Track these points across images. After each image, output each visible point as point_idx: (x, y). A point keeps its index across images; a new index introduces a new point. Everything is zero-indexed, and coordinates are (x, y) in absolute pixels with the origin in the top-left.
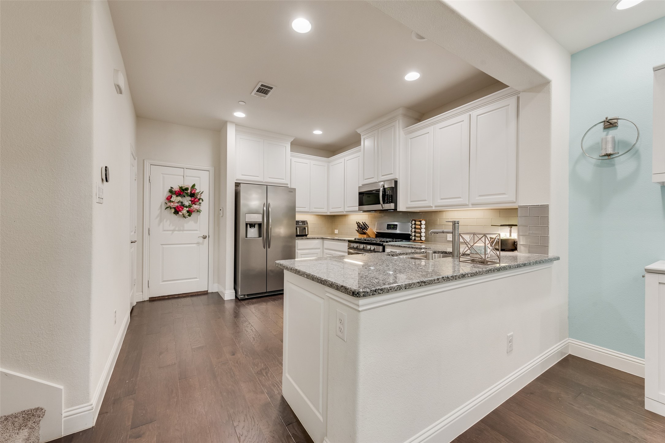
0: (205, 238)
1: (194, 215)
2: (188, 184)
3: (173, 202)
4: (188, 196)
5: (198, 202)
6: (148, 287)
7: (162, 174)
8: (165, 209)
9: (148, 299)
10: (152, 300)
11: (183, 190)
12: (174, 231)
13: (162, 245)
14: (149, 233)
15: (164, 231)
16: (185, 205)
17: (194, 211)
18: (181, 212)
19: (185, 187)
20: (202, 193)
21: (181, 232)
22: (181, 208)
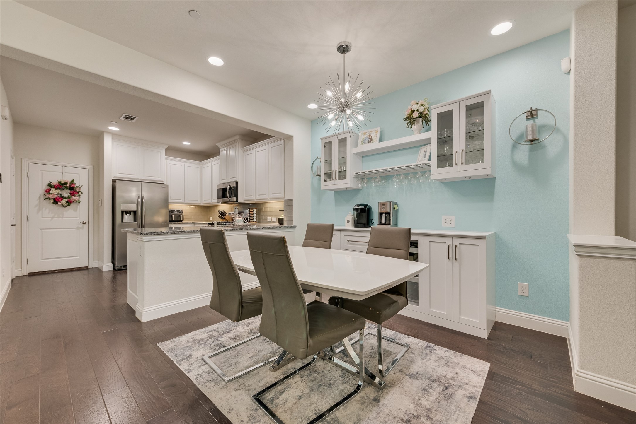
0: (85, 223)
1: (73, 205)
2: (67, 179)
3: (52, 194)
4: (67, 189)
5: (77, 194)
6: (28, 264)
7: (41, 170)
8: (44, 200)
9: (27, 274)
10: (31, 275)
11: (62, 184)
12: (53, 217)
13: (41, 229)
14: (28, 220)
15: (43, 217)
16: (64, 197)
17: (73, 202)
18: (61, 202)
19: (65, 182)
20: (81, 187)
21: (61, 219)
22: (60, 199)
